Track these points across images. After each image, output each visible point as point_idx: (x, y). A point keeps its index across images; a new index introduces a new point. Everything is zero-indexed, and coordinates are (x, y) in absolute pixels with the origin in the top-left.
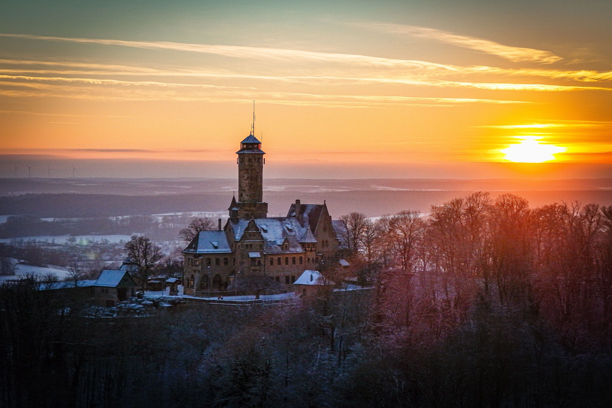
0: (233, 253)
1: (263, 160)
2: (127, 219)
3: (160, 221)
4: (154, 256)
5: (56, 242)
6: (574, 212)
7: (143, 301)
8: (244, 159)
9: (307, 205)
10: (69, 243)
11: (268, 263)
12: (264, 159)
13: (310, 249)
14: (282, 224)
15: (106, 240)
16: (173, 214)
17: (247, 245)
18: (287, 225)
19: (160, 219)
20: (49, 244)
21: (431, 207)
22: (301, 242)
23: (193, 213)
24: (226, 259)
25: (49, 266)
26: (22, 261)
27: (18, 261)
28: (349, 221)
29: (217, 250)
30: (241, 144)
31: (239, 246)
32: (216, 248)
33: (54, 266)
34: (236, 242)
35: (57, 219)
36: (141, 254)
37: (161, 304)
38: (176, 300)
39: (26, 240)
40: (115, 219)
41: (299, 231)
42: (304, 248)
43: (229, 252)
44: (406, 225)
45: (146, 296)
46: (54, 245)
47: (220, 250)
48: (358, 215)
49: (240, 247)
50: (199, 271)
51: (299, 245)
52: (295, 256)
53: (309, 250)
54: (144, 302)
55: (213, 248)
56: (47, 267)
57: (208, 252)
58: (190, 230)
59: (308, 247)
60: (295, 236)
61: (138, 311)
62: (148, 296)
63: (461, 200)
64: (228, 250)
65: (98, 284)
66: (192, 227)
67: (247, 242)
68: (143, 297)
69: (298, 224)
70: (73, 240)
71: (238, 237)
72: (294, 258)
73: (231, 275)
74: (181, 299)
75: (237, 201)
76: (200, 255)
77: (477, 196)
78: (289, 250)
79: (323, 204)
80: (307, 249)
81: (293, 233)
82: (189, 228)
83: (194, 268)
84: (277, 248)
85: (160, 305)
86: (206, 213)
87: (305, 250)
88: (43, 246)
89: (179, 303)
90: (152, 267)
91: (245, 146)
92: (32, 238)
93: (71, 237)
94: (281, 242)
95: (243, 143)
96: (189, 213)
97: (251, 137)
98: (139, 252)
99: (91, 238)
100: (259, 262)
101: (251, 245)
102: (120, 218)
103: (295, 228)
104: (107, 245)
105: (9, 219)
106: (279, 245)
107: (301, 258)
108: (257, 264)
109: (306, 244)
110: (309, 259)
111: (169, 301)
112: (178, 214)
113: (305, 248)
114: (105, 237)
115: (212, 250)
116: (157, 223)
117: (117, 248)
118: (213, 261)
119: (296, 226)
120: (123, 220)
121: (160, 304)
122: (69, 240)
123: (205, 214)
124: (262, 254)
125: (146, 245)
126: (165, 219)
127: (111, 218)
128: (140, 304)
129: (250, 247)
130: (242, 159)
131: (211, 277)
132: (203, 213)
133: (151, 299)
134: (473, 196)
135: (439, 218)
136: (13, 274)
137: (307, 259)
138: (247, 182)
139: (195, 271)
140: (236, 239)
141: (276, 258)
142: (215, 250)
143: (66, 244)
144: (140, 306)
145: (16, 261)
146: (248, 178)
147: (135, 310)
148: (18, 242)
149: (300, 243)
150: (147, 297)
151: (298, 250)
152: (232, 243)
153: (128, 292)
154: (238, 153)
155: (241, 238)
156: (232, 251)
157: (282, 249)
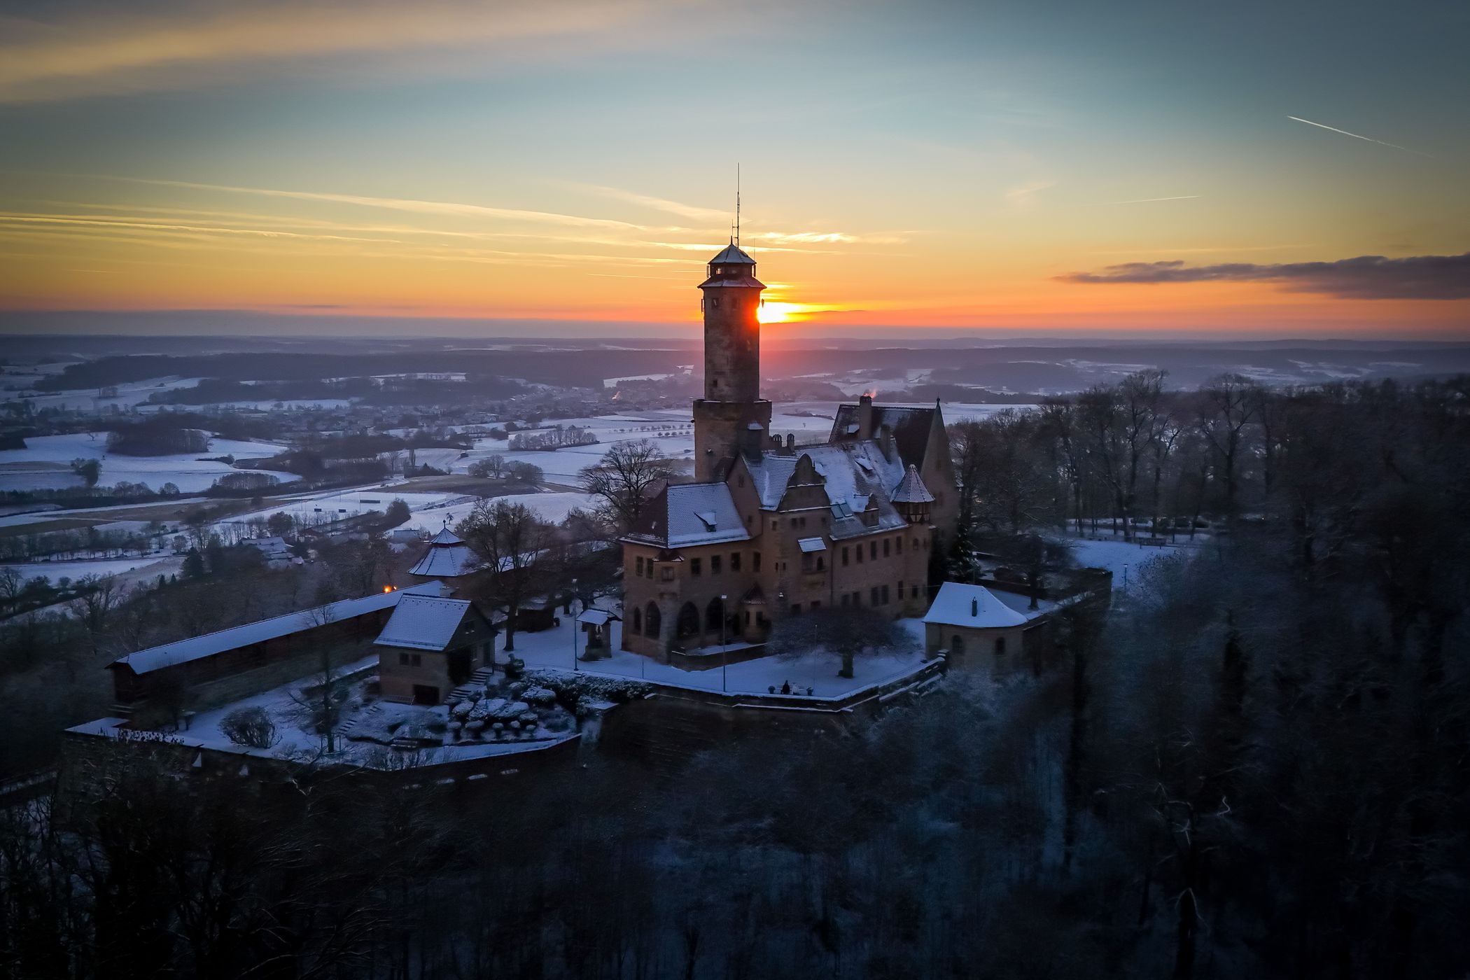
0: (754, 541)
1: (760, 304)
2: (343, 382)
3: (381, 384)
5: (260, 408)
7: (525, 689)
8: (720, 299)
9: (885, 408)
10: (276, 409)
11: (839, 561)
12: (762, 299)
13: (919, 517)
14: (850, 458)
15: (319, 405)
16: (394, 376)
17: (794, 520)
18: (861, 461)
19: (381, 381)
20: (251, 411)
22: (896, 500)
23: (418, 374)
24: (736, 557)
25: (251, 439)
26: (217, 434)
27: (213, 434)
29: (715, 535)
30: (710, 267)
31: (775, 523)
32: (711, 528)
33: (259, 440)
34: (764, 513)
35: (260, 382)
37: (583, 703)
38: (628, 689)
39: (222, 406)
40: (328, 382)
41: (886, 474)
42: (905, 516)
43: (745, 539)
45: (533, 671)
46: (257, 411)
47: (721, 535)
49: (778, 527)
50: (674, 594)
51: (892, 509)
52: (888, 537)
53: (918, 520)
54: (529, 694)
55: (704, 528)
56: (248, 441)
57: (696, 542)
59: (916, 514)
60: (879, 485)
61: (515, 724)
62: (538, 672)
64: (740, 533)
65: (388, 640)
67: (796, 512)
68: (524, 673)
69: (880, 456)
70: (280, 406)
71: (769, 499)
72: (887, 542)
73: (749, 598)
74: (642, 687)
76: (675, 553)
78: (878, 524)
79: (935, 407)
80: (913, 518)
81: (875, 480)
83: (662, 587)
84: (853, 520)
85: (582, 707)
86: (433, 374)
87: (909, 520)
88: (244, 412)
89: (639, 697)
91: (719, 271)
92: (230, 404)
93: (277, 402)
94: (860, 506)
95: (713, 265)
96: (414, 374)
97: (732, 249)
99: (301, 403)
100: (820, 561)
101: (803, 520)
102: (334, 380)
103: (877, 466)
104: (320, 412)
105: (201, 382)
106: (856, 514)
107: (899, 539)
108: (815, 566)
109: (911, 506)
110: (916, 542)
111: (605, 692)
112: (401, 375)
113: (909, 514)
114: (318, 402)
115: (704, 537)
116: (378, 386)
117: (333, 415)
118: (706, 565)
119: (876, 461)
120: (338, 383)
121: (581, 702)
122: (276, 406)
123: (431, 376)
124: (828, 541)
126: (387, 382)
127: (323, 380)
128: (516, 696)
129: (799, 524)
130: (717, 299)
131: (702, 606)
132: (430, 374)
133: (547, 681)
136: (207, 451)
137: (911, 543)
138: (728, 353)
139: (662, 595)
140: (762, 506)
141: (852, 547)
142: (709, 535)
143: (271, 410)
144: (519, 706)
145: (208, 434)
146: (729, 347)
147: (506, 721)
148: (213, 409)
149: (894, 503)
150: (536, 675)
151: (894, 522)
152: (750, 512)
153: (476, 657)
154: (703, 286)
155: (781, 503)
156: (749, 534)
157: (865, 523)
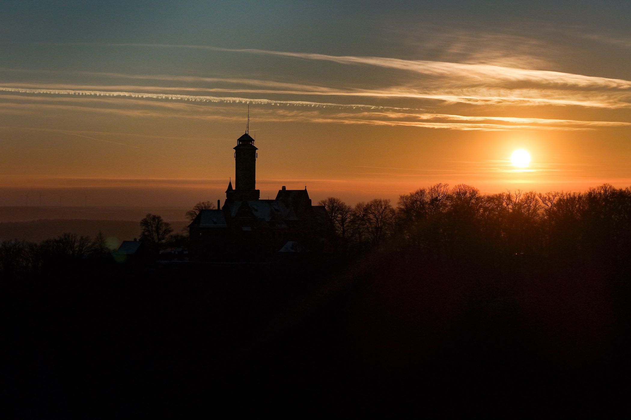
0: (229, 228)
1: (256, 155)
4: (165, 230)
6: (516, 198)
8: (240, 153)
9: (291, 190)
12: (257, 153)
14: (270, 205)
17: (241, 221)
18: (274, 207)
21: (400, 197)
24: (223, 232)
28: (327, 205)
29: (216, 225)
30: (238, 142)
31: (234, 221)
32: (215, 223)
34: (232, 218)
36: (154, 229)
41: (285, 212)
43: (226, 227)
44: (378, 212)
47: (218, 225)
48: (334, 200)
52: (281, 231)
53: (292, 226)
55: (213, 223)
57: (209, 226)
58: (194, 212)
59: (292, 224)
60: (281, 215)
63: (424, 190)
64: (225, 225)
65: (119, 253)
66: (197, 209)
67: (241, 218)
69: (284, 205)
71: (233, 214)
72: (279, 233)
75: (234, 188)
76: (202, 229)
77: (438, 187)
78: (275, 226)
79: (304, 190)
80: (290, 226)
81: (279, 213)
82: (194, 210)
84: (265, 224)
90: (163, 240)
91: (241, 143)
94: (269, 220)
95: (239, 140)
97: (246, 135)
98: (152, 227)
100: (250, 234)
101: (244, 221)
106: (267, 222)
107: (285, 232)
109: (290, 222)
113: (289, 224)
115: (212, 225)
119: (282, 207)
124: (252, 228)
125: (158, 222)
129: (243, 223)
134: (434, 187)
135: (406, 206)
140: (232, 216)
141: (264, 232)
142: (214, 225)
146: (243, 169)
149: (285, 221)
151: (283, 226)
152: (228, 219)
154: (235, 148)
155: (236, 215)
156: (228, 226)
157: (270, 225)
